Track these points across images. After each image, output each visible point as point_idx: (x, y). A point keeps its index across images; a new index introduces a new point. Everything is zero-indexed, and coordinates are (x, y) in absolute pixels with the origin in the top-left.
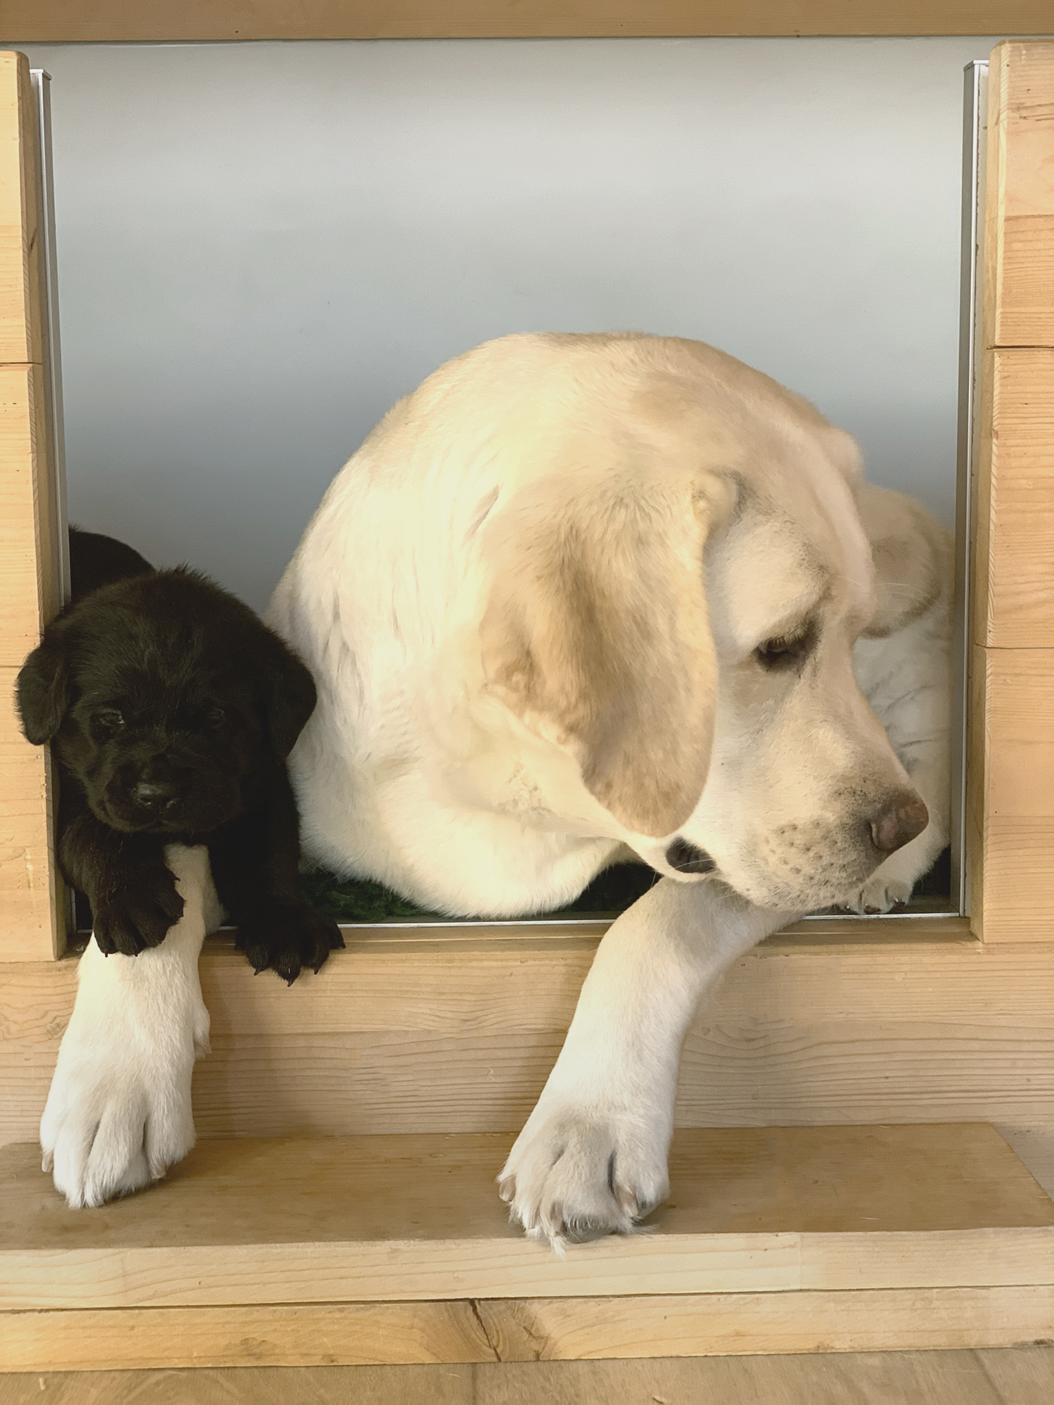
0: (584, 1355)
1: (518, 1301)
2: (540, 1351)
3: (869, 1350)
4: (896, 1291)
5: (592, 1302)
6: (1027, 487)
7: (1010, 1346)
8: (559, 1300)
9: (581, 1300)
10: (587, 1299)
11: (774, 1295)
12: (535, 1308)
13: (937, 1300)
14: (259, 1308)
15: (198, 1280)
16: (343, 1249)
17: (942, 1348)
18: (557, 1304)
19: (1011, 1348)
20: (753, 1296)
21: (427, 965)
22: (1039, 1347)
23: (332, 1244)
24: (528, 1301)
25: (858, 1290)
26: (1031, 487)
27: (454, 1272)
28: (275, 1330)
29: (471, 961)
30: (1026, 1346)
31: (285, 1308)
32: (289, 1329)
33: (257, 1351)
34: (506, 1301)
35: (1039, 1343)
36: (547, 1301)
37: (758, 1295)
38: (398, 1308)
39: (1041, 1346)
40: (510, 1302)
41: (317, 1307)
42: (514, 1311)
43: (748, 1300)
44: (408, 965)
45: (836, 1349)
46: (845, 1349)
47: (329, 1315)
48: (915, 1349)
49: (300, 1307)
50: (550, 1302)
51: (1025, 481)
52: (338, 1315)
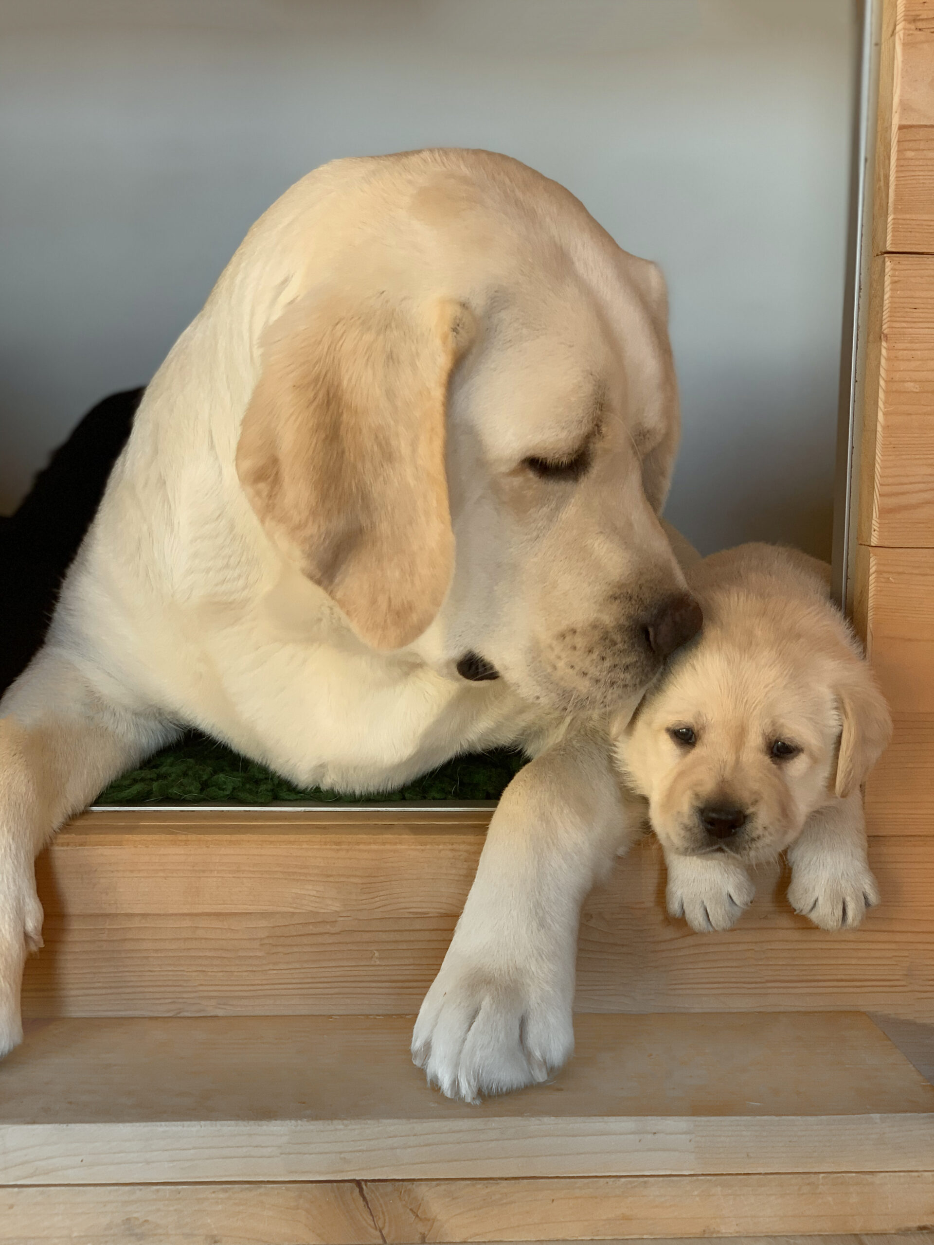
0: (471, 1238)
1: (405, 1183)
2: (426, 1233)
3: (755, 1235)
4: (782, 1176)
5: (480, 1185)
6: (915, 390)
7: (893, 1232)
8: (446, 1182)
9: (469, 1182)
10: (475, 1182)
11: (661, 1179)
12: (423, 1191)
13: (822, 1184)
14: (141, 1187)
15: (81, 1158)
16: (229, 1128)
17: (827, 1233)
18: (443, 1187)
19: (895, 1234)
20: (641, 1179)
21: (315, 847)
22: (922, 1233)
23: (218, 1123)
24: (415, 1183)
25: (745, 1174)
26: (918, 391)
27: (341, 1153)
28: (158, 1210)
29: (358, 843)
30: (909, 1232)
31: (168, 1187)
32: (171, 1208)
33: (138, 1231)
34: (393, 1182)
35: (922, 1228)
36: (434, 1183)
37: (646, 1179)
38: (284, 1188)
39: (924, 1231)
40: (397, 1183)
41: (201, 1187)
42: (401, 1193)
43: (636, 1184)
44: (296, 846)
45: (722, 1233)
46: (731, 1233)
47: (213, 1195)
48: (800, 1234)
49: (184, 1187)
50: (437, 1185)
51: (912, 384)
52: (222, 1195)
